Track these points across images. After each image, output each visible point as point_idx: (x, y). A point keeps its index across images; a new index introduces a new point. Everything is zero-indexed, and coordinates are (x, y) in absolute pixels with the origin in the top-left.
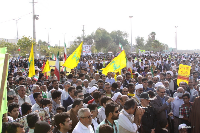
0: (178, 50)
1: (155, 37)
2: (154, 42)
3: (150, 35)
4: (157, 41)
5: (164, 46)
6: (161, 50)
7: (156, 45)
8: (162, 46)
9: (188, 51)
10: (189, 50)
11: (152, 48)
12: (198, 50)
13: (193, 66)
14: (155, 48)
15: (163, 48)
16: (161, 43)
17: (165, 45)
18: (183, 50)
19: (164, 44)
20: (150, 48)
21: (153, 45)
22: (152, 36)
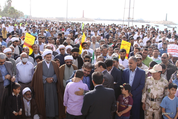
0: (33, 17)
1: (11, 4)
2: (10, 9)
3: (7, 2)
4: (13, 8)
5: (19, 13)
6: (17, 16)
7: (12, 12)
8: (17, 13)
9: (41, 18)
10: (43, 18)
11: (8, 14)
12: (50, 18)
13: (41, 32)
14: (11, 14)
15: (18, 14)
16: (16, 10)
17: (21, 12)
18: (37, 17)
19: (19, 11)
20: (6, 14)
21: (9, 12)
22: (8, 3)
